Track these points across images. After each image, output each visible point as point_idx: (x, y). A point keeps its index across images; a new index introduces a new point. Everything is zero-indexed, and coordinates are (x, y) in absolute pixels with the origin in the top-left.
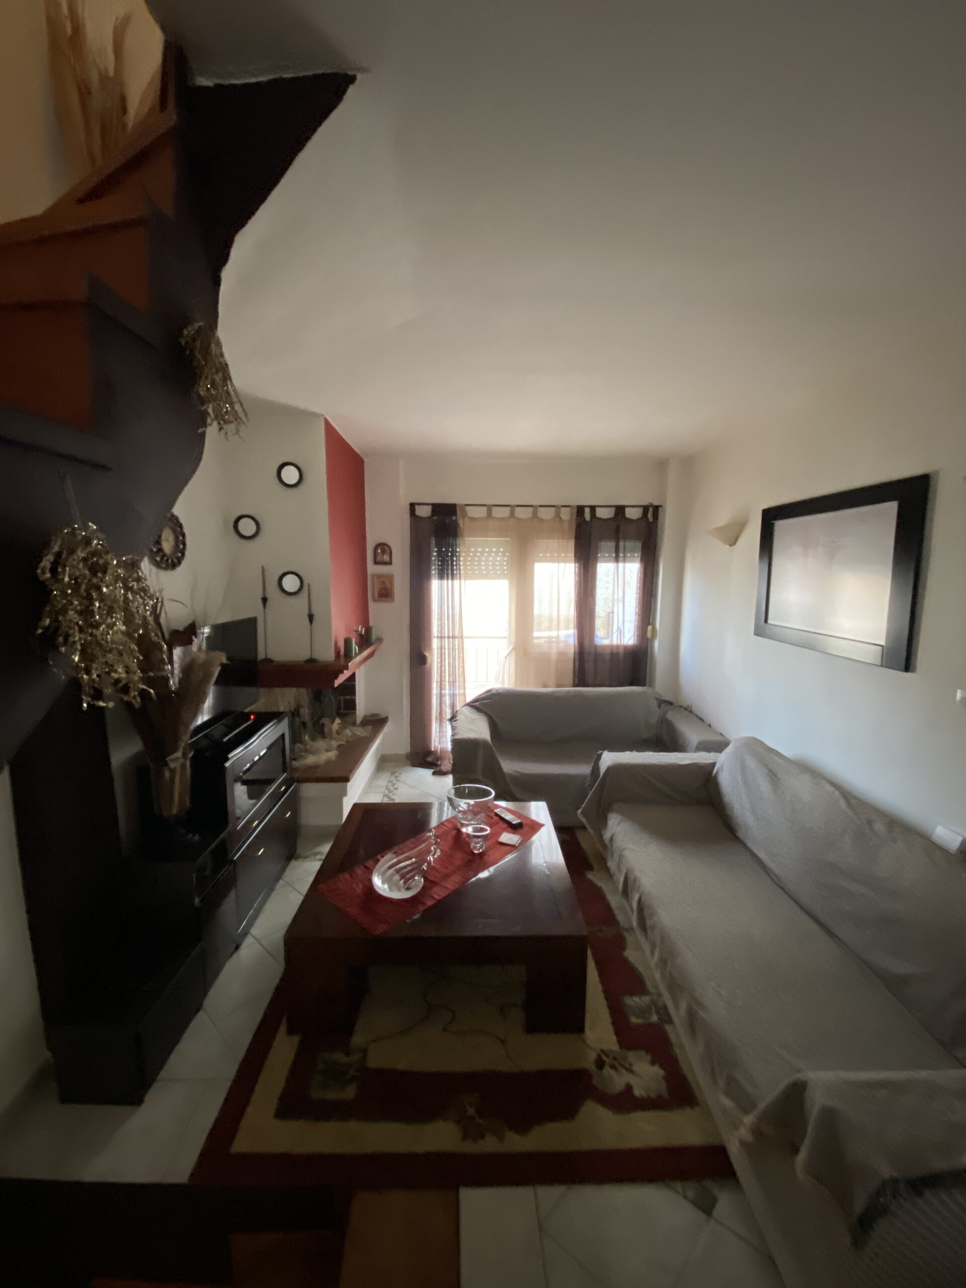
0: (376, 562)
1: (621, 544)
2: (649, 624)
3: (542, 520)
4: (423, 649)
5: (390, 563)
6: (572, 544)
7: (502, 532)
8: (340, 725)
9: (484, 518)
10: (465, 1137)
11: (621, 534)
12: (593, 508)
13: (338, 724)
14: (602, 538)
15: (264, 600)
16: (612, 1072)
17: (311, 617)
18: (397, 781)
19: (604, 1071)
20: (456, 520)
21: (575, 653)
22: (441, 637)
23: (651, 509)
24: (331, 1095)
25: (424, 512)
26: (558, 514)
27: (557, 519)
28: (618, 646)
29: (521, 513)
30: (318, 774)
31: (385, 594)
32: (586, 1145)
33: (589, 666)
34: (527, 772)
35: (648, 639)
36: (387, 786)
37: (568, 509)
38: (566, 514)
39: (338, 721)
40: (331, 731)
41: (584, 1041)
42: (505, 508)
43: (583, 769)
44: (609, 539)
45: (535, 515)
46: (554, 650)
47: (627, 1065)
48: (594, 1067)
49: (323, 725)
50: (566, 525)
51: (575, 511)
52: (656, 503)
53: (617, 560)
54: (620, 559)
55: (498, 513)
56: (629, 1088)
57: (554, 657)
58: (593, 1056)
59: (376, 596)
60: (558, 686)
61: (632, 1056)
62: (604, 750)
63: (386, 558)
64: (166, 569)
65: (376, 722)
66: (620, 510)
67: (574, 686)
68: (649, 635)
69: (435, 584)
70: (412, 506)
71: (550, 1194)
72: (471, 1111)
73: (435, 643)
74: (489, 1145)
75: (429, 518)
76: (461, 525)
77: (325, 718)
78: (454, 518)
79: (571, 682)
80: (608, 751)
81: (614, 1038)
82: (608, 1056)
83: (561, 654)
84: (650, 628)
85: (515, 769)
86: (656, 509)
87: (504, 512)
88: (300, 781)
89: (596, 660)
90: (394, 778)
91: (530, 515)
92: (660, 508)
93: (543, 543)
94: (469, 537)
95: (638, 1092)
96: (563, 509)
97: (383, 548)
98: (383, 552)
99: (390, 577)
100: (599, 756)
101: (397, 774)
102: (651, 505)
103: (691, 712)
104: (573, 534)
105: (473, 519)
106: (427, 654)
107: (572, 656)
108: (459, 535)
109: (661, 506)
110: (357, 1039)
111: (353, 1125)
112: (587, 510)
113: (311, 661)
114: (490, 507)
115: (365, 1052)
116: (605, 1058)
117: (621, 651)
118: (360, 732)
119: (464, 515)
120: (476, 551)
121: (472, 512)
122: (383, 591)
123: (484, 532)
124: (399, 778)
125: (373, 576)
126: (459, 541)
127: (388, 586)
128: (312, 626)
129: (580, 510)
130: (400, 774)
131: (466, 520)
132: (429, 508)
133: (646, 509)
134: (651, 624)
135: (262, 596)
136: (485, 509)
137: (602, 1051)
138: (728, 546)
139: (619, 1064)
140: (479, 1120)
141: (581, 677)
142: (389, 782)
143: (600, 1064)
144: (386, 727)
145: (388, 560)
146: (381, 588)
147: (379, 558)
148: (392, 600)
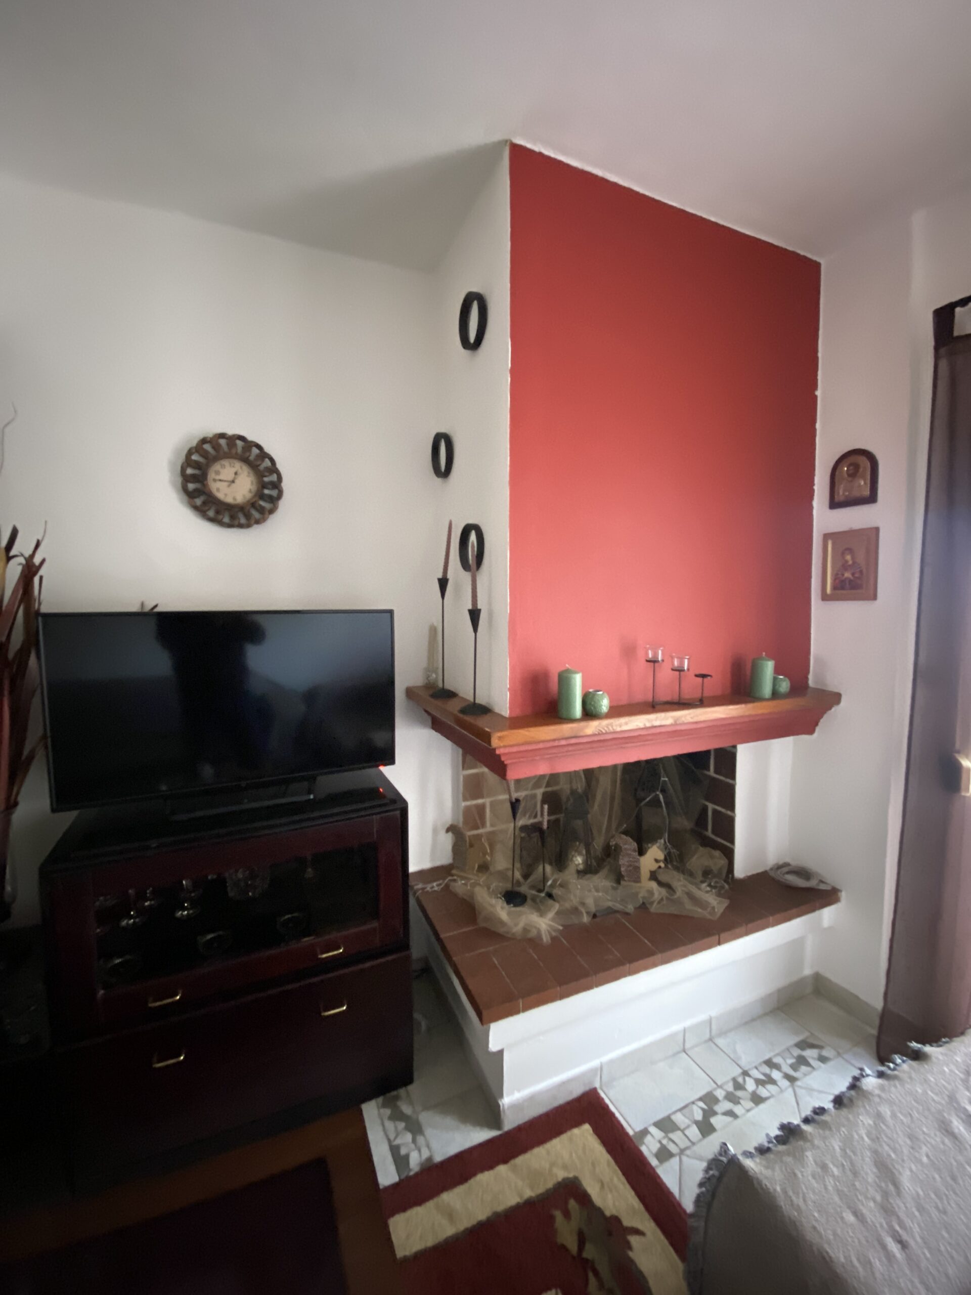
0: (834, 504)
5: (872, 498)
15: (443, 583)
17: (475, 615)
31: (855, 582)
59: (829, 590)
63: (863, 487)
70: (946, 315)
97: (856, 462)
98: (854, 473)
99: (870, 536)
113: (475, 709)
122: (848, 575)
127: (861, 558)
128: (477, 634)
135: (441, 576)
144: (827, 915)
145: (867, 493)
146: (845, 567)
147: (841, 493)
148: (874, 597)
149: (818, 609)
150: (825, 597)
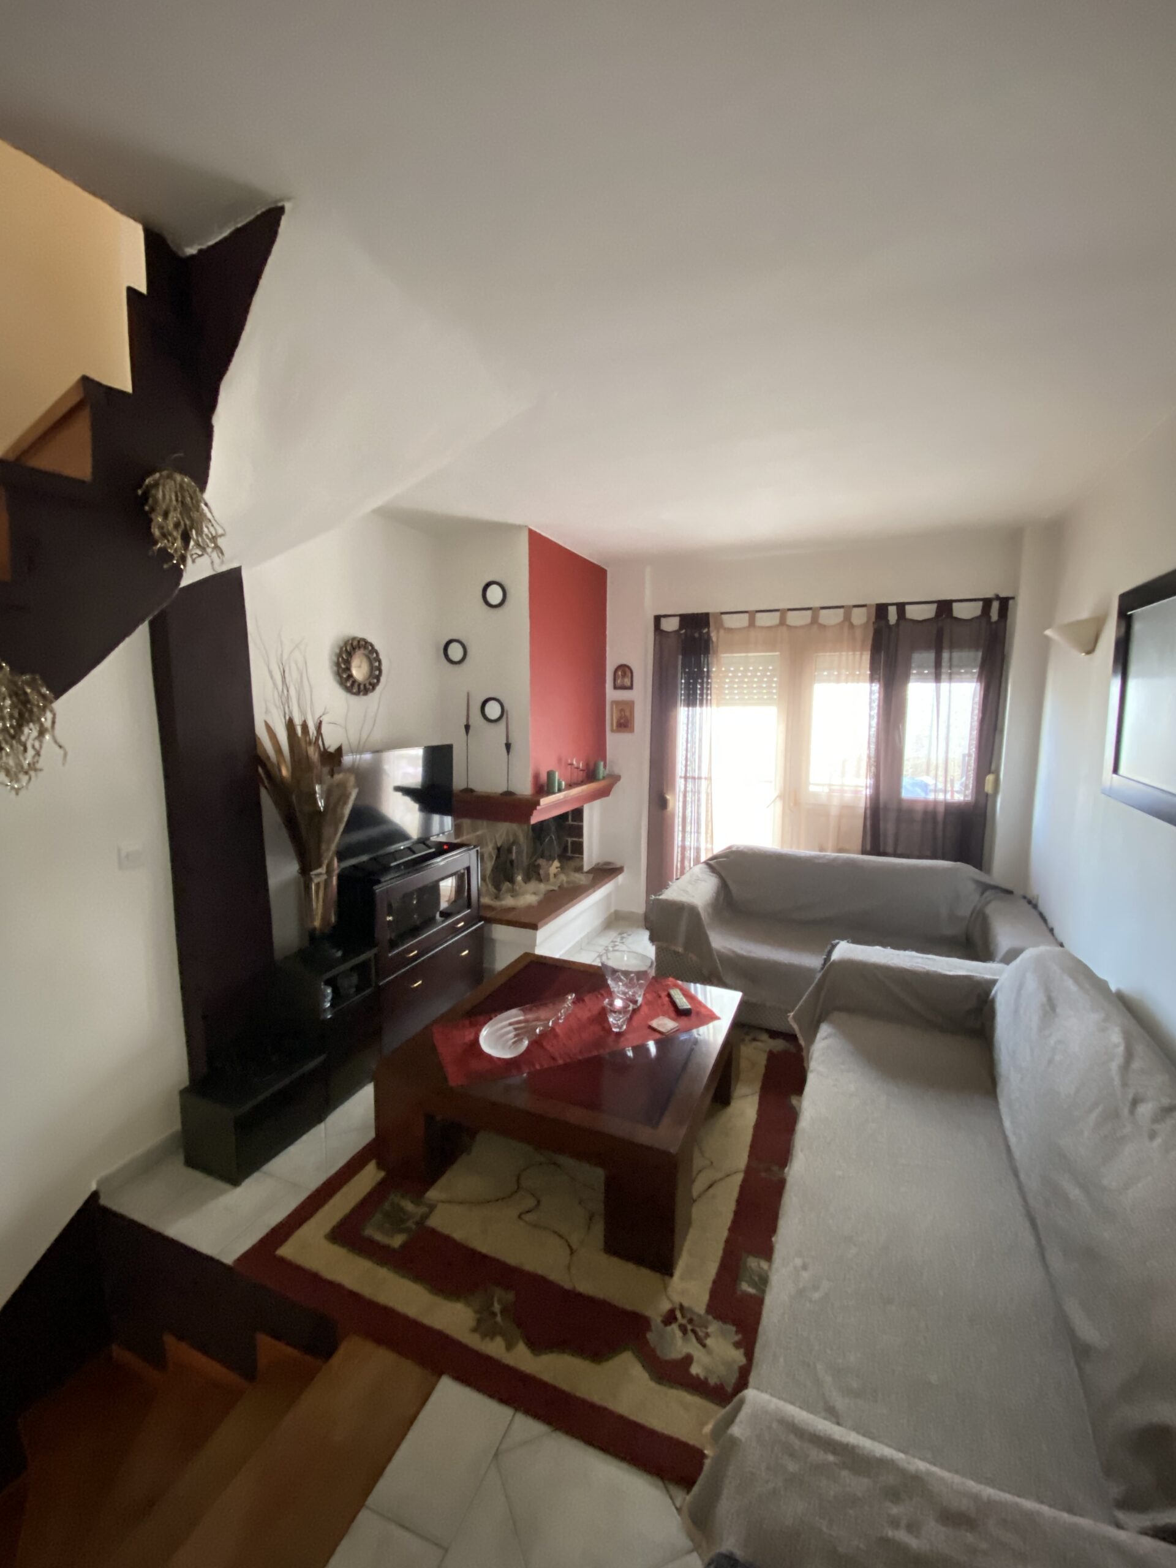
0: (615, 687)
1: (946, 655)
2: (989, 772)
3: (823, 627)
4: (665, 791)
5: (631, 688)
6: (866, 657)
7: (771, 645)
8: (559, 869)
9: (744, 628)
10: (475, 1330)
11: (946, 642)
12: (901, 607)
13: (557, 868)
14: (914, 647)
15: (467, 727)
16: (679, 1334)
17: (508, 746)
18: (620, 943)
19: (669, 1328)
20: (708, 633)
21: (866, 809)
22: (686, 778)
23: (996, 605)
24: (379, 1237)
25: (671, 625)
26: (847, 618)
27: (847, 624)
28: (936, 803)
29: (793, 619)
30: (510, 916)
31: (625, 724)
32: (596, 1397)
33: (889, 827)
34: (745, 953)
35: (987, 795)
36: (607, 947)
37: (864, 610)
38: (860, 617)
39: (556, 863)
40: (548, 875)
41: (665, 1288)
42: (773, 613)
43: (812, 961)
44: (927, 648)
45: (815, 620)
46: (835, 802)
47: (701, 1334)
48: (659, 1320)
49: (539, 866)
50: (859, 633)
51: (873, 611)
52: (1003, 595)
53: (938, 678)
54: (944, 677)
55: (763, 620)
56: (688, 1360)
57: (834, 812)
58: (665, 1306)
59: (615, 728)
60: (840, 851)
61: (714, 1327)
62: (843, 940)
63: (627, 682)
64: (358, 693)
65: (606, 872)
66: (944, 607)
67: (864, 852)
68: (989, 788)
69: (682, 713)
70: (658, 619)
71: (526, 1426)
72: (497, 1307)
73: (680, 783)
74: (495, 1348)
75: (676, 632)
76: (714, 639)
77: (545, 860)
78: (705, 631)
79: (859, 847)
80: (848, 942)
81: (706, 1298)
82: (683, 1316)
83: (846, 809)
84: (990, 778)
85: (729, 947)
86: (1005, 603)
87: (773, 619)
88: (489, 921)
89: (898, 820)
90: (618, 940)
91: (808, 620)
92: (1011, 602)
93: (826, 659)
94: (726, 653)
95: (695, 1370)
96: (855, 610)
97: (624, 670)
98: (624, 675)
99: (631, 704)
100: (834, 946)
101: (625, 935)
102: (997, 597)
103: (1035, 907)
104: (869, 642)
105: (730, 630)
106: (668, 797)
107: (862, 811)
108: (711, 652)
109: (1013, 598)
110: (433, 1194)
111: (383, 1272)
112: (892, 612)
113: (508, 794)
114: (752, 614)
115: (432, 1208)
116: (678, 1314)
117: (941, 809)
118: (581, 879)
119: (720, 625)
120: (737, 670)
121: (729, 621)
122: (622, 721)
123: (745, 646)
124: (624, 940)
125: (614, 702)
126: (712, 658)
127: (627, 714)
128: (510, 755)
129: (881, 610)
130: (629, 935)
131: (722, 632)
132: (677, 620)
133: (987, 603)
134: (993, 773)
135: (465, 724)
136: (746, 616)
137: (682, 1307)
138: (1083, 654)
139: (692, 1328)
140: (499, 1319)
141: (875, 843)
142: (612, 942)
143: (670, 1318)
144: (620, 878)
145: (629, 684)
146: (621, 718)
147: (619, 681)
148: (632, 730)
149: (610, 736)
150: (612, 731)
